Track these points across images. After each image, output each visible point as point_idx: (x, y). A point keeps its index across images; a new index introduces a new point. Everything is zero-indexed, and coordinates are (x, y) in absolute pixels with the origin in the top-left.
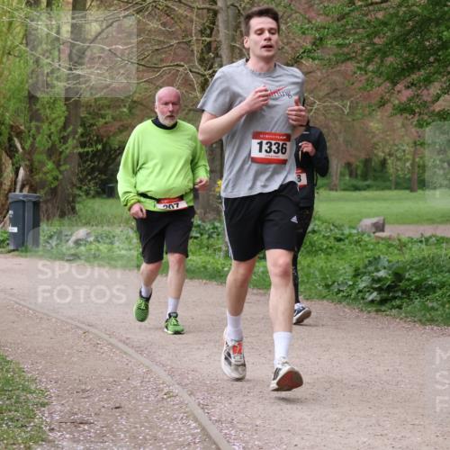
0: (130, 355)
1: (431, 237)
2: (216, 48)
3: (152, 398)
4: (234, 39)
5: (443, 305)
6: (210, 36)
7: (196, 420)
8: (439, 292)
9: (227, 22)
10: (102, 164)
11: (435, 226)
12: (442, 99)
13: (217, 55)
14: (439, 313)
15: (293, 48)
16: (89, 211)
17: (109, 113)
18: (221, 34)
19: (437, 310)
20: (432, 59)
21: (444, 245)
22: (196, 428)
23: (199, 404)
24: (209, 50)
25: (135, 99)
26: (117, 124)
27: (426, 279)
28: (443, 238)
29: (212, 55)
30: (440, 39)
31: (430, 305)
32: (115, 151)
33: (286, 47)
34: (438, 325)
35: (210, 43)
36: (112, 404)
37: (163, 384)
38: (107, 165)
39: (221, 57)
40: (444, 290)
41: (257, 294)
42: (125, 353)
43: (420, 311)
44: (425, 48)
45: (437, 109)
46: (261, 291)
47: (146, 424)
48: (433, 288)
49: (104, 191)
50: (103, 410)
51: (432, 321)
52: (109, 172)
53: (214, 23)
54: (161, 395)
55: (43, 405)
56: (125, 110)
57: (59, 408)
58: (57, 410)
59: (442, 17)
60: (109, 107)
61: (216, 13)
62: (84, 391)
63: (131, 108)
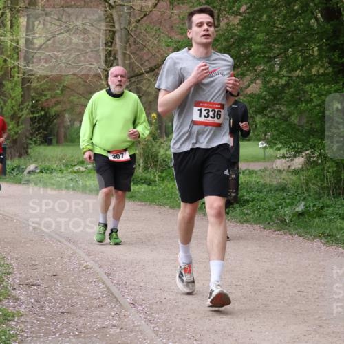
0: (63, 243)
1: (246, 170)
2: (115, 54)
3: (76, 269)
4: (125, 49)
5: (254, 212)
6: (111, 46)
7: (103, 283)
8: (251, 204)
9: (121, 38)
10: (44, 124)
11: (248, 163)
12: (251, 86)
13: (115, 58)
14: (251, 216)
15: (161, 55)
16: (37, 154)
17: (49, 94)
18: (118, 46)
19: (250, 215)
20: (245, 62)
21: (254, 175)
22: (103, 288)
23: (106, 273)
24: (110, 56)
25: (65, 84)
26: (54, 100)
27: (244, 196)
28: (253, 171)
29: (112, 58)
30: (250, 50)
31: (246, 211)
32: (53, 116)
33: (157, 54)
34: (251, 224)
35: (111, 51)
36: (51, 273)
37: (83, 260)
38: (48, 125)
39: (117, 59)
40: (254, 202)
41: (140, 205)
42: (60, 242)
43: (240, 215)
44: (241, 55)
45: (249, 92)
46: (143, 203)
47: (73, 286)
48: (247, 201)
49: (46, 142)
50: (46, 277)
51: (247, 221)
52: (49, 130)
53: (113, 39)
54: (82, 267)
55: (9, 274)
56: (59, 91)
57: (18, 275)
58: (18, 277)
59: (251, 37)
60: (49, 90)
61: (114, 33)
62: (34, 265)
63: (62, 91)
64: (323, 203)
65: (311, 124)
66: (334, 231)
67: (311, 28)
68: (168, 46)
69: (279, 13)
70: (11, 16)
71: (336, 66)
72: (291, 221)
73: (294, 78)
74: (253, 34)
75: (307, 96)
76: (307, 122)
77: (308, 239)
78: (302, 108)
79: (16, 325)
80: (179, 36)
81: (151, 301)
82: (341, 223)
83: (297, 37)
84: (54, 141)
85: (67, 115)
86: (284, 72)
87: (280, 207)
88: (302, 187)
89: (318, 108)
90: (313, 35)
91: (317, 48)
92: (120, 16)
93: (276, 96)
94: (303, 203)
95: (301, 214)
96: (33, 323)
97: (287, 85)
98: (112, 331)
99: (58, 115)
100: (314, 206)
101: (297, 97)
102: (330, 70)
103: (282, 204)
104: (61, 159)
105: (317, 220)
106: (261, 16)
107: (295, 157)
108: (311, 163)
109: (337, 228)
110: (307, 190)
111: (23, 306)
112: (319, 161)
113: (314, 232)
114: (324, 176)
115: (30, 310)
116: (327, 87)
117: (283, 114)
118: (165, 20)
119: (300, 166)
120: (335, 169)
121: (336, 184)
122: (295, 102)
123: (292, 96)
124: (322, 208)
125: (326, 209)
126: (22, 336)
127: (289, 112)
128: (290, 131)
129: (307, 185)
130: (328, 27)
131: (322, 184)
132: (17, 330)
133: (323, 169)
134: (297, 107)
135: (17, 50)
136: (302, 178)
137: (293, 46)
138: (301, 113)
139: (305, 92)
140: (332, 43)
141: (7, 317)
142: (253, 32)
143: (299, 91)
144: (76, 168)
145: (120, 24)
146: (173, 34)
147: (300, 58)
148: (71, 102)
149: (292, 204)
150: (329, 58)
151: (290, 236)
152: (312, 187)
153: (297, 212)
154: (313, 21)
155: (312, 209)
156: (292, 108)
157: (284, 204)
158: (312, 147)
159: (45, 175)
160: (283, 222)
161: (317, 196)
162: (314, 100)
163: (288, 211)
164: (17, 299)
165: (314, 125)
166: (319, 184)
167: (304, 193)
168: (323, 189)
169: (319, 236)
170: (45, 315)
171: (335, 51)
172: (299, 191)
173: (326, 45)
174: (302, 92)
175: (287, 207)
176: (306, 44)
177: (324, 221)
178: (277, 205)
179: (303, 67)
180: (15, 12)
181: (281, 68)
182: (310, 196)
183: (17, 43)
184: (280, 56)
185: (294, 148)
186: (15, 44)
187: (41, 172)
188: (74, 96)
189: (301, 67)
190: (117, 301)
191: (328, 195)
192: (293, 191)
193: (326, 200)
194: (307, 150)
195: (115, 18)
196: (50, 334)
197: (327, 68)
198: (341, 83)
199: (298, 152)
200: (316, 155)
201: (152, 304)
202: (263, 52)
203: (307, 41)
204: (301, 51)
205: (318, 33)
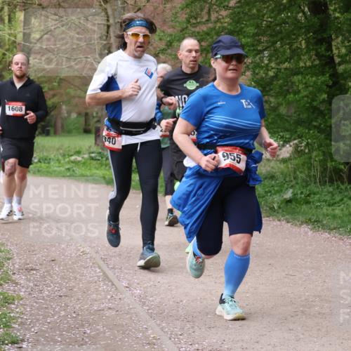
3: (73, 255)
7: (100, 268)
18: (112, 39)
22: (99, 272)
23: (102, 258)
25: (62, 77)
26: (51, 93)
32: (50, 108)
33: (151, 48)
36: (49, 258)
37: (80, 246)
47: (70, 270)
49: (44, 133)
50: (44, 262)
52: (46, 121)
53: (108, 33)
54: (79, 253)
55: (9, 259)
56: (55, 84)
57: (18, 261)
58: (17, 262)
59: (240, 30)
60: (46, 82)
61: (108, 27)
62: (33, 251)
63: (59, 83)
64: (310, 191)
65: (299, 115)
66: (321, 217)
67: (299, 21)
68: (160, 39)
69: (268, 7)
70: (9, 11)
71: (323, 58)
72: (279, 207)
73: (283, 71)
74: (243, 28)
75: (295, 88)
76: (295, 113)
77: (296, 225)
78: (290, 99)
79: (16, 308)
80: (171, 29)
81: (146, 285)
82: (327, 210)
83: (285, 30)
84: (52, 131)
85: (64, 107)
86: (273, 65)
87: (269, 194)
88: (290, 175)
89: (306, 99)
90: (301, 28)
91: (304, 41)
92: (114, 10)
93: (265, 88)
94: (291, 190)
95: (289, 201)
96: (32, 305)
97: (276, 77)
98: (108, 313)
99: (55, 107)
100: (302, 193)
101: (285, 88)
102: (317, 62)
103: (270, 192)
104: (58, 150)
105: (304, 207)
106: (250, 10)
107: (283, 146)
108: (299, 152)
109: (324, 215)
110: (295, 178)
111: (23, 290)
112: (307, 151)
113: (301, 218)
114: (311, 164)
115: (30, 294)
116: (314, 79)
117: (272, 105)
118: (158, 14)
119: (288, 155)
120: (321, 158)
121: (322, 172)
122: (283, 93)
123: (281, 87)
124: (309, 195)
125: (312, 196)
126: (22, 318)
127: (278, 103)
128: (279, 121)
129: (295, 173)
130: (315, 20)
131: (309, 173)
132: (17, 312)
133: (310, 158)
134: (285, 97)
135: (15, 45)
136: (290, 166)
137: (282, 39)
138: (289, 104)
139: (293, 83)
140: (319, 37)
141: (8, 301)
142: (243, 25)
143: (287, 82)
144: (73, 158)
145: (115, 18)
146: (165, 28)
147: (288, 51)
148: (68, 94)
149: (280, 191)
150: (316, 51)
151: (279, 223)
152: (300, 175)
153: (285, 199)
154: (300, 15)
155: (299, 196)
156: (281, 99)
157: (273, 192)
158: (300, 137)
159: (43, 165)
160: (272, 209)
161: (304, 184)
162: (302, 91)
163: (276, 198)
164: (17, 284)
165: (301, 116)
166: (306, 172)
167: (292, 181)
168: (310, 176)
169: (306, 222)
170: (43, 299)
171: (322, 44)
172: (287, 179)
173: (314, 38)
174: (290, 84)
175: (275, 194)
176: (294, 37)
177: (311, 208)
178: (266, 192)
179: (291, 59)
180: (13, 8)
181: (270, 61)
182: (297, 183)
183: (15, 37)
184: (269, 49)
185: (282, 137)
186: (13, 39)
187: (39, 161)
188: (70, 88)
189: (288, 60)
190: (113, 284)
191: (315, 183)
192: (281, 179)
193: (313, 187)
194: (295, 139)
195: (110, 12)
196: (48, 316)
197: (314, 60)
198: (328, 75)
199: (286, 141)
200: (303, 144)
201: (146, 287)
202: (253, 46)
203: (294, 34)
204: (289, 44)
205: (305, 27)
